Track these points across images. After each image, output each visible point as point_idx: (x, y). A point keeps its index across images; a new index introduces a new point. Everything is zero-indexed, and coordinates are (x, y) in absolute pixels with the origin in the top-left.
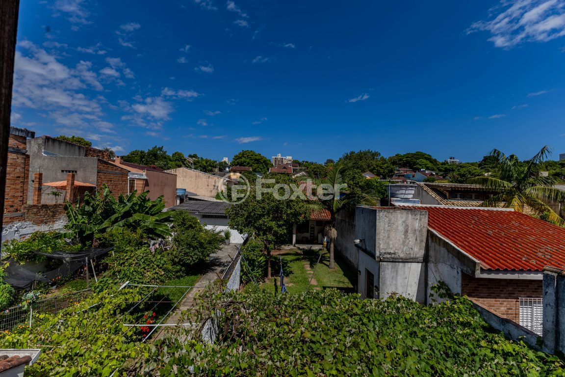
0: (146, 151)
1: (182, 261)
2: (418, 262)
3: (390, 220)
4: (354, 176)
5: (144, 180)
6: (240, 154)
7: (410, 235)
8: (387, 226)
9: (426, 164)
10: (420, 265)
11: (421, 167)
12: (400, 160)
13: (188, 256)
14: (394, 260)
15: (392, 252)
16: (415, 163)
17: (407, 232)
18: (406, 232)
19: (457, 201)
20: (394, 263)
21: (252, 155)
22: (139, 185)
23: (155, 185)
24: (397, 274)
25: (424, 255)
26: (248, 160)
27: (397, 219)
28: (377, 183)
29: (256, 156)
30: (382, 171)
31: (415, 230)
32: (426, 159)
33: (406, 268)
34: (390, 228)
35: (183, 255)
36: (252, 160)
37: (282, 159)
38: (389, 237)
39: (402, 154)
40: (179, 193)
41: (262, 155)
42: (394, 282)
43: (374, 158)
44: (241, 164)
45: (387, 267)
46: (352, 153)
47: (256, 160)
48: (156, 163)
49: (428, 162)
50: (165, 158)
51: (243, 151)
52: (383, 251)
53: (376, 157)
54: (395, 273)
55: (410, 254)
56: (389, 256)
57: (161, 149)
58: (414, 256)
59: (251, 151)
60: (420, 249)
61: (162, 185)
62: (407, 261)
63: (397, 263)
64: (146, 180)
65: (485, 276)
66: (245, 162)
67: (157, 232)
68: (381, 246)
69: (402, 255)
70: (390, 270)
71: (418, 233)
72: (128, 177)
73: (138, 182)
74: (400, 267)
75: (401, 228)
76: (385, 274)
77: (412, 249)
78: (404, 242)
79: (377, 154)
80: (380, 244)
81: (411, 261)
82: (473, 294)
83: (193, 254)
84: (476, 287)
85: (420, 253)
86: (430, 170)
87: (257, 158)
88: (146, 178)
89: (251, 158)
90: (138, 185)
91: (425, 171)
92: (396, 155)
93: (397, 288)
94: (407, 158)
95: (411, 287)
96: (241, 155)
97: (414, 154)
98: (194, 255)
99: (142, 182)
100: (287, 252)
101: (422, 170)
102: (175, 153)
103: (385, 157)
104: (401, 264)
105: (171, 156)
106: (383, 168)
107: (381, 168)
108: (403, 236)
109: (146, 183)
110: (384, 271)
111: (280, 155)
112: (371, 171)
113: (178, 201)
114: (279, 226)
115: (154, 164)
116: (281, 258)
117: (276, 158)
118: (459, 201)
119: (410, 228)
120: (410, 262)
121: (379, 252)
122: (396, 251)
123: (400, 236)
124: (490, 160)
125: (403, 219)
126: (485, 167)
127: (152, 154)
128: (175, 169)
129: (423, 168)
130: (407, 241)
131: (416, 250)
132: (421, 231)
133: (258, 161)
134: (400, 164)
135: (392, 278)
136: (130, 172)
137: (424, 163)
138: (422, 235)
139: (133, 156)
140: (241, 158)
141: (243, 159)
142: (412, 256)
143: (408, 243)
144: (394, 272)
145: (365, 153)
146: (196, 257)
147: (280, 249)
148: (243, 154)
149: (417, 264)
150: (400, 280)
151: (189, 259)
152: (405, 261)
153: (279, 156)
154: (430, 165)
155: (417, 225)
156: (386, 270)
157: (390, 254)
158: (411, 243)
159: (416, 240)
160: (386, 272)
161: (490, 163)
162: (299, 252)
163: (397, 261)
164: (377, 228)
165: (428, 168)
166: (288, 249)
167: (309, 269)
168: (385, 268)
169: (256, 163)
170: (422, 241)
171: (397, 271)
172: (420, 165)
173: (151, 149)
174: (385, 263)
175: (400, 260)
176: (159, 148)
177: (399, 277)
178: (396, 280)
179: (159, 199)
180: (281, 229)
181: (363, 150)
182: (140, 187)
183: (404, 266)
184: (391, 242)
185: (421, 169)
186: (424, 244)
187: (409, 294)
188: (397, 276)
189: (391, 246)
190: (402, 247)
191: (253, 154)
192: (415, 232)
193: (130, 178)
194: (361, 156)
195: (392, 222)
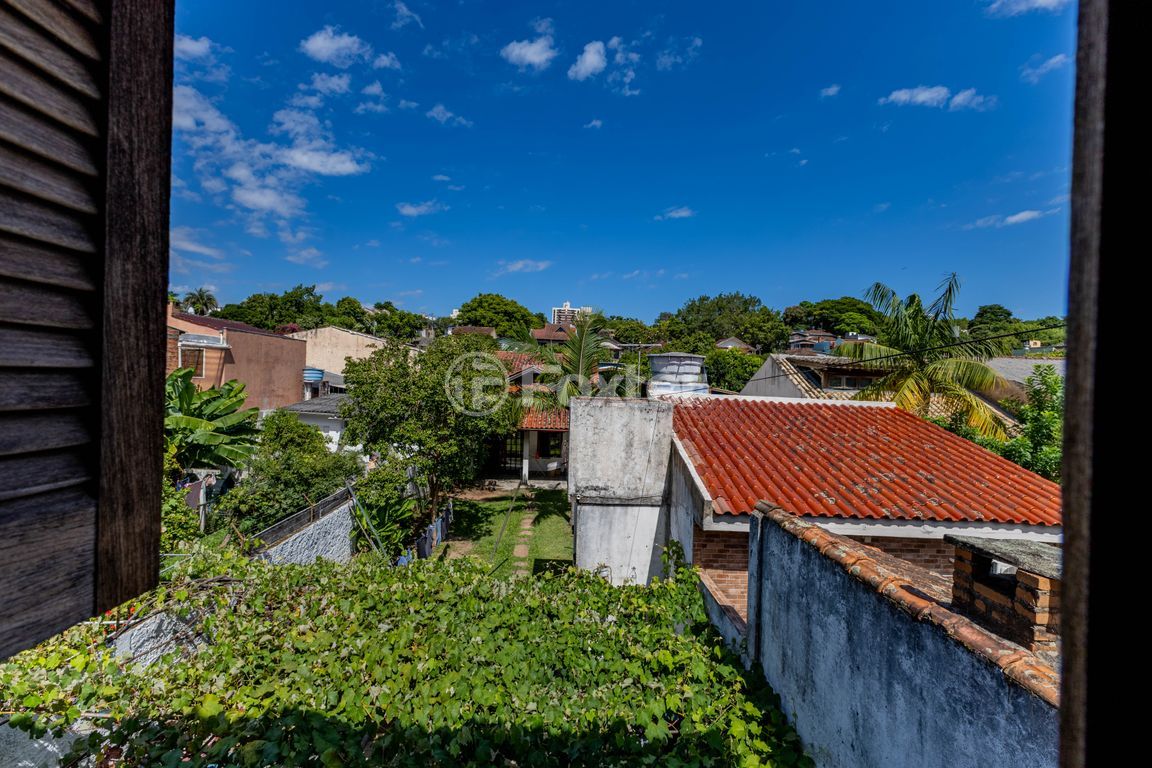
0: (281, 295)
1: (257, 510)
2: (652, 506)
3: (597, 422)
4: (697, 346)
5: (222, 349)
6: (474, 301)
7: (637, 451)
8: (590, 434)
9: (861, 322)
10: (658, 509)
11: (848, 328)
12: (809, 314)
13: (269, 500)
14: (605, 502)
15: (601, 485)
16: (838, 321)
17: (632, 446)
18: (630, 445)
19: (839, 392)
20: (605, 508)
21: (498, 304)
22: (212, 361)
23: (249, 361)
24: (610, 528)
25: (665, 491)
26: (490, 314)
27: (611, 420)
28: (736, 358)
29: (505, 305)
30: (761, 335)
31: (647, 442)
32: (861, 311)
33: (629, 517)
34: (596, 437)
35: (258, 497)
36: (498, 313)
37: (573, 312)
38: (595, 456)
39: (813, 302)
40: (309, 377)
41: (520, 304)
42: (605, 545)
43: (746, 310)
44: (476, 322)
45: (591, 514)
46: (703, 299)
47: (506, 313)
48: (298, 320)
49: (864, 319)
50: (319, 309)
51: (480, 295)
52: (582, 484)
53: (750, 308)
54: (607, 527)
55: (636, 488)
56: (594, 494)
57: (310, 291)
58: (645, 493)
59: (497, 296)
60: (657, 479)
61: (267, 362)
62: (631, 503)
63: (612, 508)
64: (227, 351)
65: (723, 527)
66: (484, 318)
67: (221, 454)
68: (579, 474)
69: (620, 492)
70: (597, 521)
71: (652, 448)
72: (179, 344)
73: (210, 354)
74: (617, 516)
75: (620, 439)
76: (586, 529)
77: (640, 479)
78: (625, 466)
79: (754, 301)
80: (577, 470)
81: (639, 502)
82: (715, 565)
83: (282, 496)
84: (720, 551)
85: (657, 488)
86: (867, 334)
87: (510, 309)
88: (225, 345)
89: (495, 309)
90: (209, 360)
91: (856, 336)
92: (801, 305)
93: (609, 557)
94: (821, 309)
95: (638, 555)
96: (476, 304)
97: (838, 303)
98: (285, 499)
99: (219, 355)
100: (504, 494)
101: (850, 334)
102: (344, 300)
103: (769, 308)
104: (619, 509)
105: (335, 304)
106: (764, 331)
107: (760, 329)
108: (623, 455)
109: (228, 357)
110: (585, 524)
111: (568, 304)
112: (739, 336)
113: (308, 395)
114: (442, 439)
115: (295, 322)
116: (487, 505)
117: (559, 311)
118: (845, 393)
119: (636, 438)
120: (637, 505)
121: (576, 485)
122: (609, 484)
123: (617, 453)
124: (993, 313)
125: (624, 421)
126: (980, 328)
127: (291, 302)
128: (314, 331)
129: (852, 331)
130: (631, 464)
131: (648, 481)
132: (658, 443)
133: (509, 316)
134: (808, 323)
135: (602, 537)
136: (182, 332)
137: (856, 321)
138: (660, 452)
139: (254, 304)
140: (475, 310)
141: (480, 311)
142: (640, 493)
143: (633, 468)
144: (604, 525)
145: (730, 300)
146: (289, 501)
147: (494, 489)
148: (480, 303)
149: (650, 508)
150: (616, 541)
151: (272, 506)
152: (626, 503)
153: (567, 307)
154: (867, 324)
155: (650, 431)
156: (589, 521)
157: (596, 489)
158: (637, 467)
159: (649, 461)
160: (588, 526)
161: (992, 320)
162: (529, 494)
163: (610, 502)
164: (571, 437)
165: (863, 331)
166: (510, 488)
167: (528, 527)
168: (588, 518)
169: (507, 320)
170: (660, 464)
171: (611, 523)
172: (848, 325)
173: (290, 291)
174: (587, 508)
175: (617, 502)
176: (307, 289)
177: (614, 536)
178: (609, 541)
179: (227, 387)
180: (445, 444)
181: (726, 293)
182: (214, 364)
183: (626, 513)
184: (598, 467)
185: (848, 332)
186: (664, 470)
187: (634, 568)
188: (610, 533)
189: (599, 474)
190: (621, 475)
191: (501, 301)
192: (648, 446)
193: (183, 345)
194: (721, 305)
195: (601, 425)
